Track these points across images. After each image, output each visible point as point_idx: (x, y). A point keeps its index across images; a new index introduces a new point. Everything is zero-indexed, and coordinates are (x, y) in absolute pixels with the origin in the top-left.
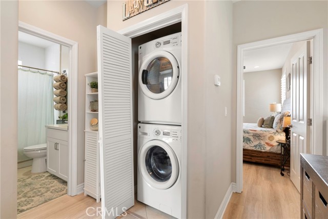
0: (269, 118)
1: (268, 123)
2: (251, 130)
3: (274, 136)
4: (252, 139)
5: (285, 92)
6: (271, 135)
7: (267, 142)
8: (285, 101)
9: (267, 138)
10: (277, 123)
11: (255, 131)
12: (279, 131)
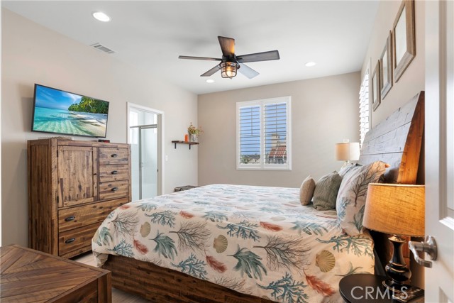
0: (327, 178)
1: (324, 194)
2: (265, 225)
3: (335, 253)
4: (264, 260)
5: (367, 114)
6: (324, 246)
7: (311, 274)
8: (368, 134)
9: (311, 256)
10: (347, 202)
11: (277, 229)
12: (353, 231)
